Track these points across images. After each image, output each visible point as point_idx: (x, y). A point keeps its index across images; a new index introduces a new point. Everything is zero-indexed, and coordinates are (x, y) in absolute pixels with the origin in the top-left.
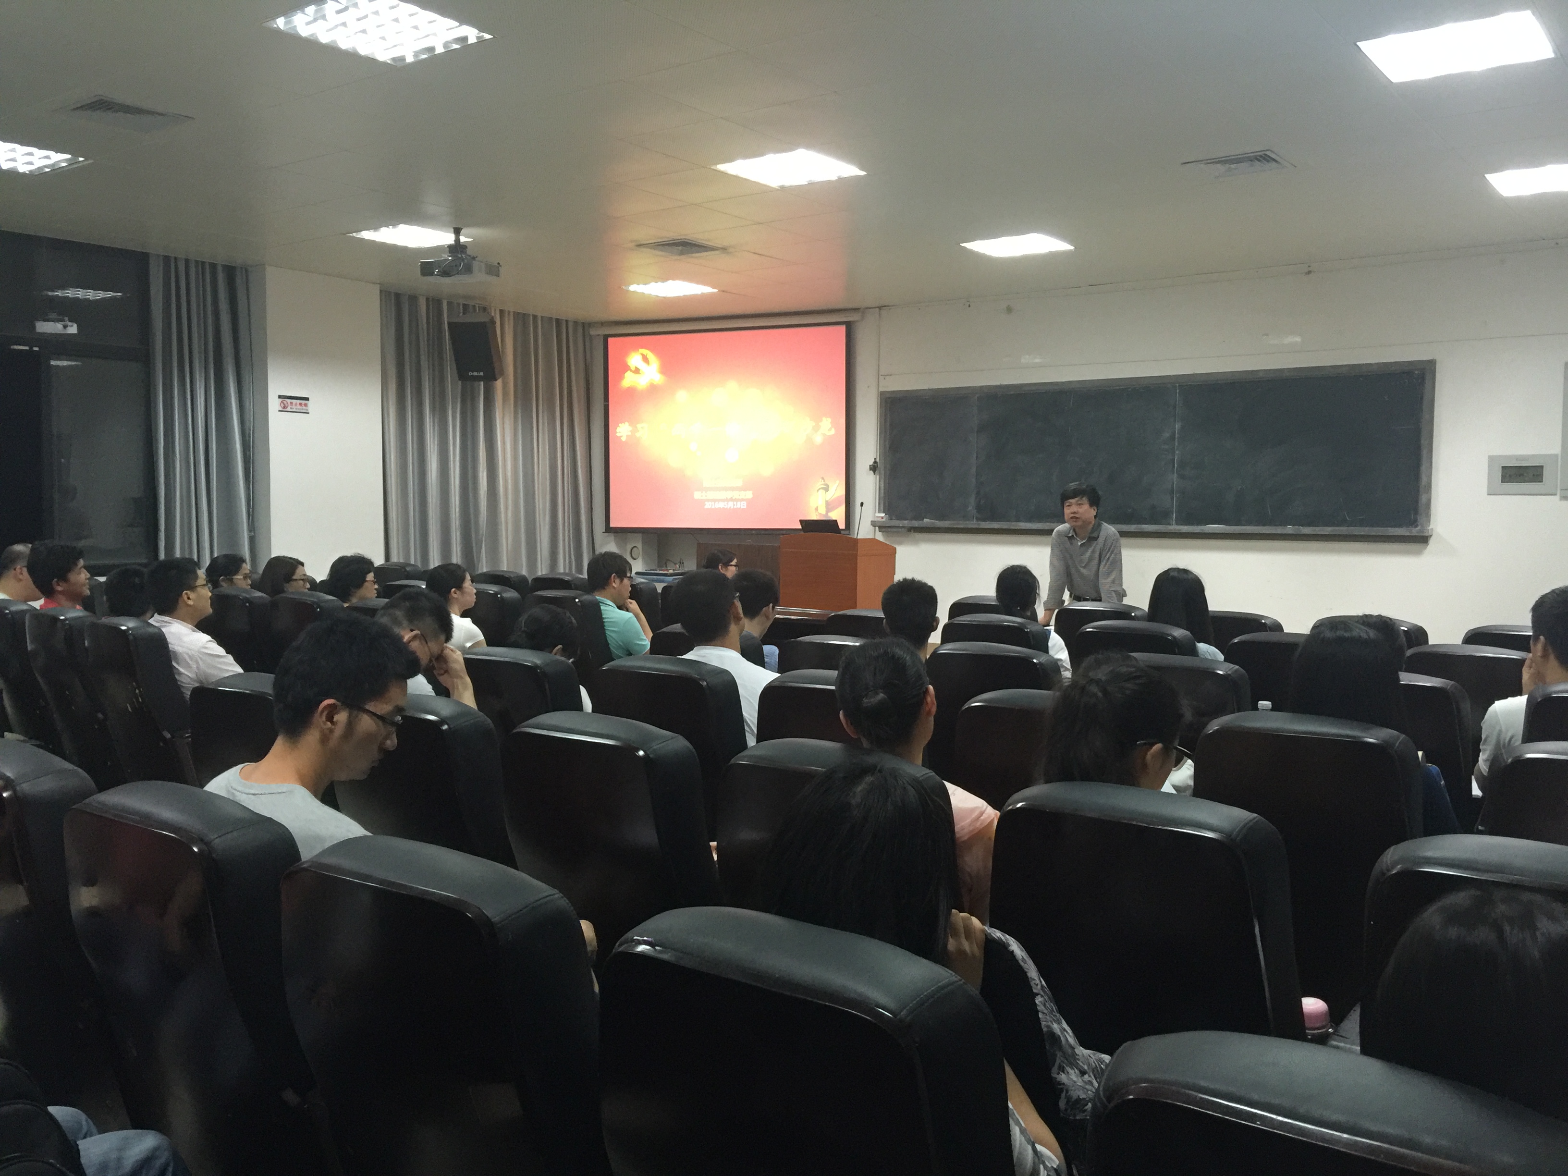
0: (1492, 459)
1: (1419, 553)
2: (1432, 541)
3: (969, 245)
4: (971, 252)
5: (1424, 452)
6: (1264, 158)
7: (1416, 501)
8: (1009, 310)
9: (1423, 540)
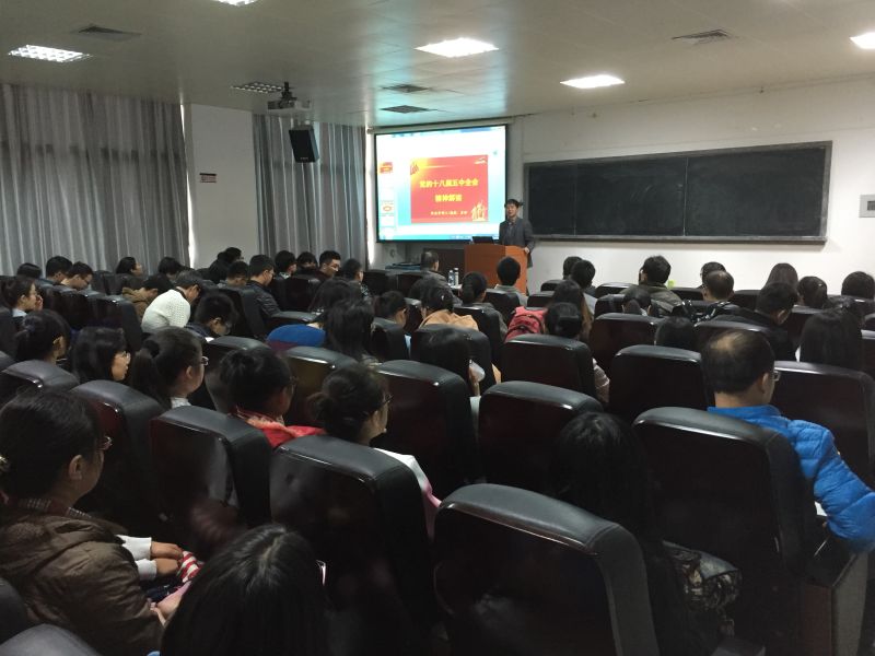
0: (862, 197)
1: (819, 250)
2: (827, 244)
3: (565, 83)
4: (567, 86)
5: (824, 193)
6: (718, 34)
7: (819, 220)
8: (594, 116)
9: (822, 243)
